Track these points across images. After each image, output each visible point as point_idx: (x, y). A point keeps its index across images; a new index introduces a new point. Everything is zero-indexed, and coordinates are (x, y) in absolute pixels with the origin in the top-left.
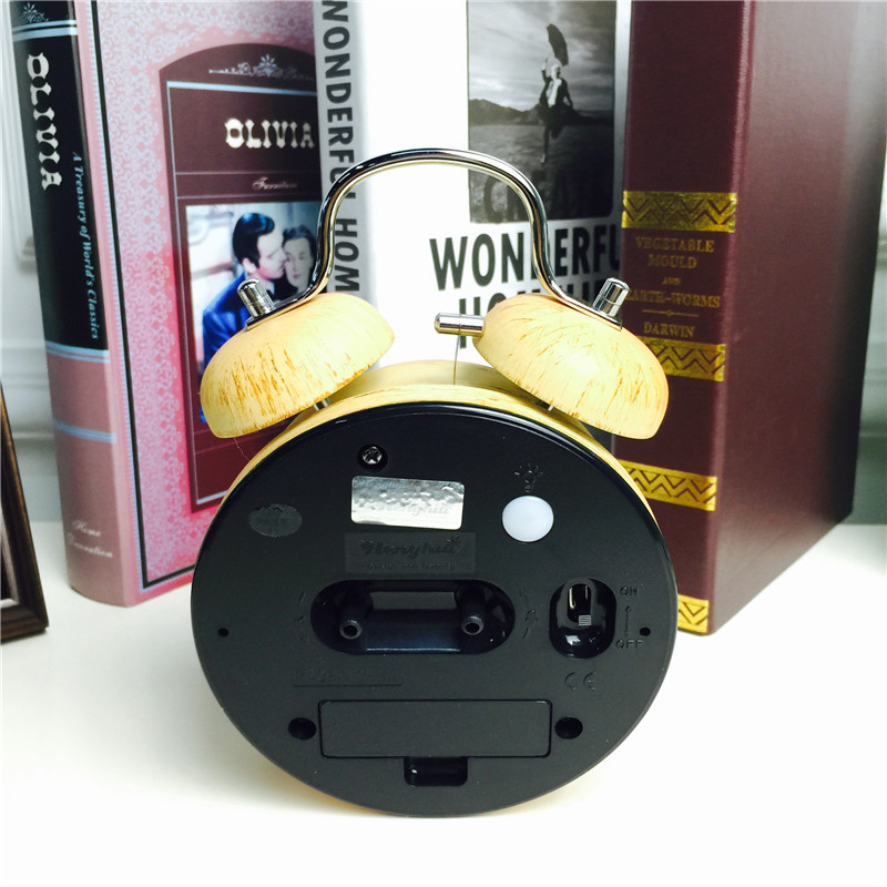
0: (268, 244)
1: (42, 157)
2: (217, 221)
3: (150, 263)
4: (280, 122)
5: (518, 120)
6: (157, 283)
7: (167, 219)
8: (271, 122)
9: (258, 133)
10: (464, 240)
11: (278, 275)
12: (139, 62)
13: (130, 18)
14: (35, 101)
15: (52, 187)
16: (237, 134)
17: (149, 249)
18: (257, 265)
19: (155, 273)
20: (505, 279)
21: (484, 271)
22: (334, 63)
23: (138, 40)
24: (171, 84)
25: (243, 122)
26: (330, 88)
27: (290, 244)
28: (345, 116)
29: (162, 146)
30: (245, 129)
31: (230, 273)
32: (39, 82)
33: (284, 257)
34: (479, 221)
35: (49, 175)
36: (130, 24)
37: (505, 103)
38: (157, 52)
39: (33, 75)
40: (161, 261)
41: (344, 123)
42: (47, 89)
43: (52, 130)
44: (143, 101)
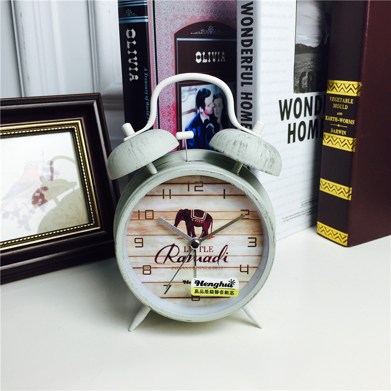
0: (208, 100)
1: (130, 69)
2: (191, 92)
3: (168, 110)
4: (214, 53)
5: (312, 51)
6: (171, 117)
7: (174, 92)
8: (211, 52)
9: (206, 57)
10: (291, 100)
11: (211, 113)
12: (168, 31)
13: (165, 14)
14: (128, 47)
15: (134, 80)
16: (200, 58)
17: (168, 104)
18: (204, 109)
19: (170, 114)
20: (305, 115)
21: (298, 113)
22: (245, 32)
23: (168, 23)
24: (178, 39)
25: (202, 53)
26: (243, 41)
27: (215, 100)
28: (249, 53)
29: (174, 64)
30: (202, 55)
31: (195, 113)
32: (131, 40)
33: (213, 106)
34: (297, 93)
35: (133, 76)
36: (166, 16)
37: (308, 45)
38: (174, 27)
39: (128, 37)
40: (172, 109)
41: (249, 55)
42: (134, 43)
43: (136, 59)
44: (168, 47)
